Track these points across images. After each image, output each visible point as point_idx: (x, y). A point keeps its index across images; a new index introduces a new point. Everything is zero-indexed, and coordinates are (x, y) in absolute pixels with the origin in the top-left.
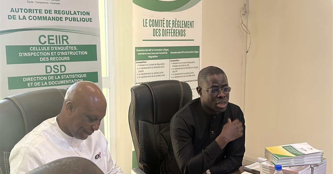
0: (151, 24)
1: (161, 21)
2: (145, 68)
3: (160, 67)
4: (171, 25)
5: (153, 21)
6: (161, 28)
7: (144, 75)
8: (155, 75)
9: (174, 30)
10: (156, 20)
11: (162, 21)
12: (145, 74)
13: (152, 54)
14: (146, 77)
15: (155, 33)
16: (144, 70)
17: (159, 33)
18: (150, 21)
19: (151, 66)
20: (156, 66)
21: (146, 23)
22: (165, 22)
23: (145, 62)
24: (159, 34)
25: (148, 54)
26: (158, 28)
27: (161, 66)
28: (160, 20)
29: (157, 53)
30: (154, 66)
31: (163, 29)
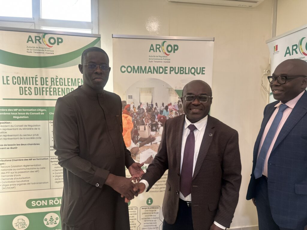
0: (15, 82)
1: (31, 79)
2: (8, 129)
3: (33, 129)
4: (49, 83)
5: (19, 78)
6: (33, 87)
7: (7, 137)
8: (26, 137)
9: (54, 88)
10: (23, 78)
11: (34, 79)
12: (9, 136)
13: (19, 114)
14: (12, 139)
15: (22, 91)
16: (7, 131)
17: (28, 91)
18: (14, 78)
19: (19, 128)
20: (26, 127)
21: (7, 80)
22: (39, 79)
23: (8, 123)
24: (29, 93)
25: (13, 114)
26: (28, 86)
27: (34, 127)
28: (29, 78)
29: (27, 114)
30: (24, 127)
31: (35, 88)
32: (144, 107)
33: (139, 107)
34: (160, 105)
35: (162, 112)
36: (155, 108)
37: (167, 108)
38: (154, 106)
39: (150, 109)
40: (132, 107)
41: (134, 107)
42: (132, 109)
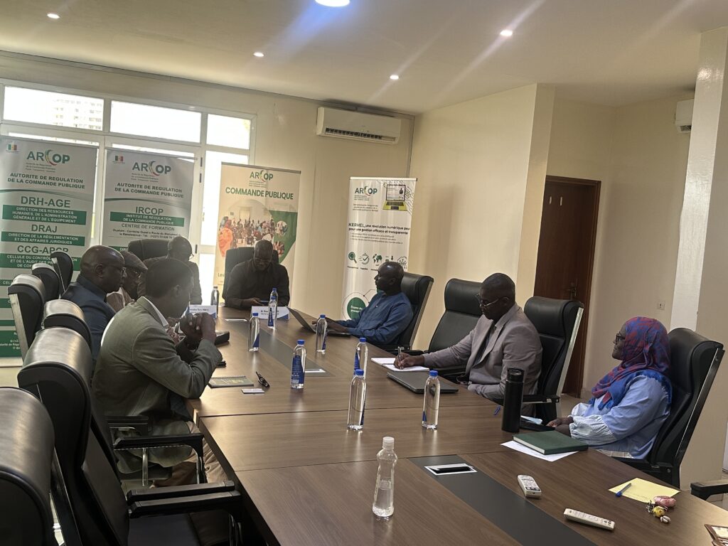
32: (243, 223)
33: (239, 223)
34: (256, 222)
35: (257, 228)
36: (252, 225)
37: (261, 225)
38: (251, 223)
39: (248, 224)
40: (232, 222)
41: (234, 222)
42: (232, 224)
